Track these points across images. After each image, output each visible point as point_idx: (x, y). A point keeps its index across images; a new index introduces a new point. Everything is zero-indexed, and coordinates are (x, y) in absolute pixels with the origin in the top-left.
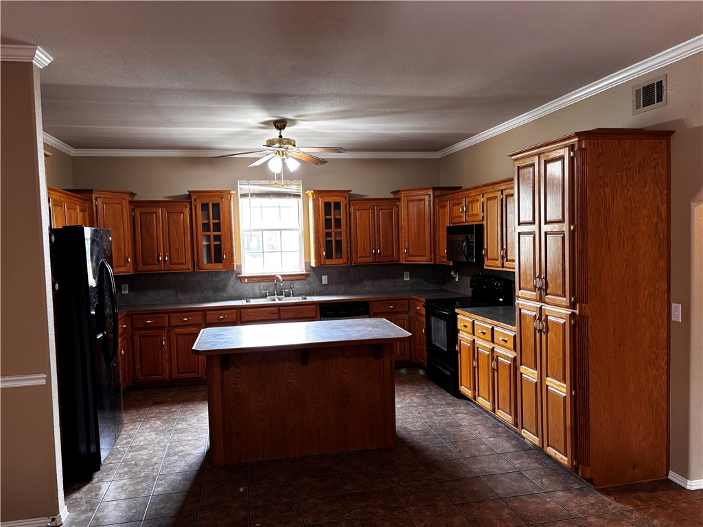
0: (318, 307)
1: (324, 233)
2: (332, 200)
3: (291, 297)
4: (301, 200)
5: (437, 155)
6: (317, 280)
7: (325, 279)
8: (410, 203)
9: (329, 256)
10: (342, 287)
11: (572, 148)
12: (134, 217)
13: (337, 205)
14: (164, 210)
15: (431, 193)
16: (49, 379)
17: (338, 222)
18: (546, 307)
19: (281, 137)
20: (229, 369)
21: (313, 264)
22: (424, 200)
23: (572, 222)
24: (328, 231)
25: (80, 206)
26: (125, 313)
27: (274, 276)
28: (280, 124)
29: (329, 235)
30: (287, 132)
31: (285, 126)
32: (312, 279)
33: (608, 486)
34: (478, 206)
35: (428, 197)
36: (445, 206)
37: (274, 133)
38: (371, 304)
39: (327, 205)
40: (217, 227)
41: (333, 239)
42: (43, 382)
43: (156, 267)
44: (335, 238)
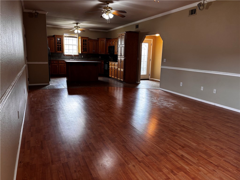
4: (77, 39)
5: (107, 31)
7: (82, 57)
8: (101, 41)
9: (84, 51)
11: (125, 34)
13: (86, 40)
14: (49, 39)
15: (105, 39)
17: (86, 45)
18: (121, 58)
19: (77, 26)
21: (80, 53)
22: (104, 40)
32: (80, 56)
34: (114, 42)
35: (105, 40)
36: (108, 42)
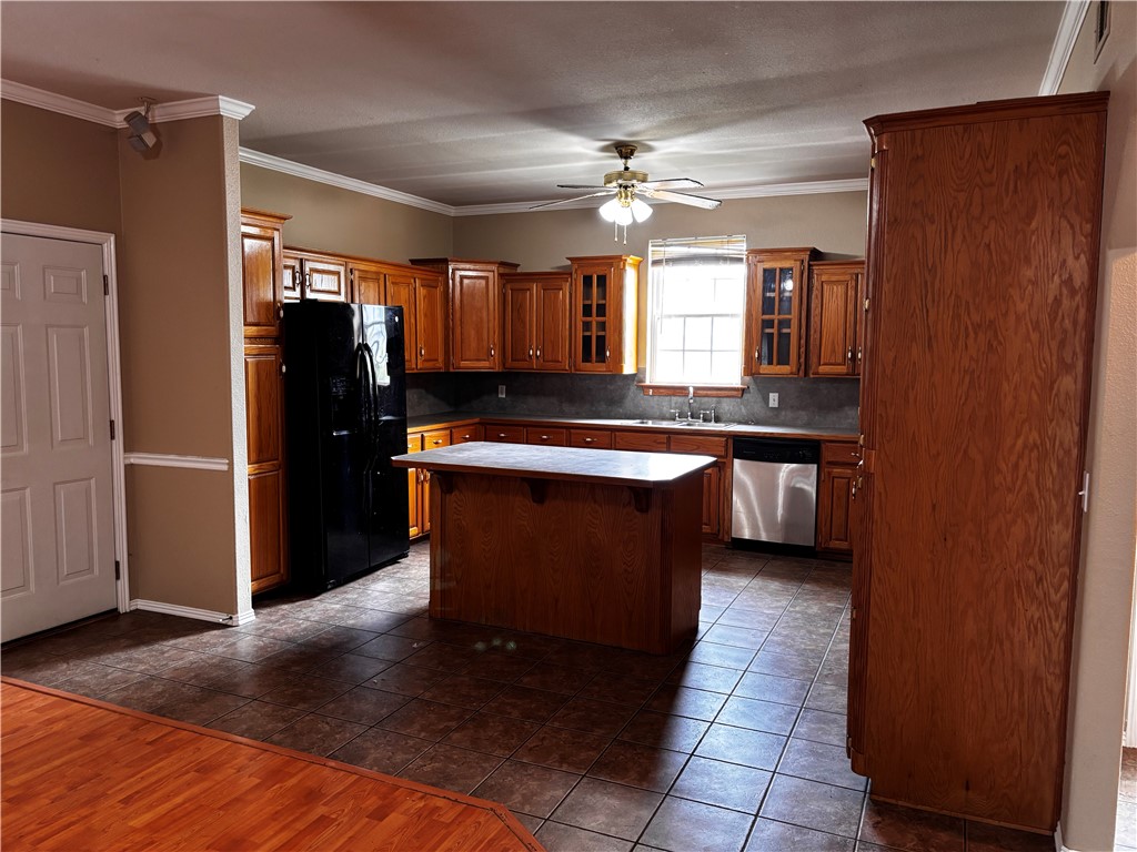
0: (731, 441)
1: (760, 321)
2: (779, 264)
3: (713, 423)
6: (760, 399)
7: (774, 400)
9: (767, 359)
10: (803, 415)
12: (504, 295)
14: (540, 285)
16: (231, 465)
19: (626, 169)
20: (451, 493)
23: (868, 294)
24: (767, 317)
25: (422, 279)
26: (477, 420)
27: (683, 388)
28: (624, 150)
29: (767, 323)
31: (632, 153)
32: (753, 397)
38: (823, 446)
39: (770, 273)
40: (602, 310)
41: (774, 331)
42: (225, 468)
43: (525, 364)
44: (779, 330)
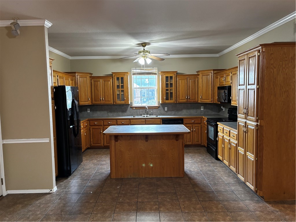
0: (161, 120)
1: (165, 90)
2: (169, 75)
3: (152, 116)
4: (157, 76)
5: (217, 55)
6: (162, 109)
7: (166, 109)
8: (203, 77)
9: (167, 99)
10: (173, 112)
11: (259, 51)
12: (91, 83)
13: (171, 77)
14: (103, 80)
15: (212, 72)
16: (50, 140)
17: (171, 84)
18: (248, 122)
19: (144, 50)
20: (117, 141)
21: (161, 103)
22: (209, 75)
23: (258, 84)
24: (167, 88)
25: (71, 78)
26: (87, 119)
27: (145, 107)
28: (144, 45)
29: (167, 90)
30: (146, 48)
31: (146, 45)
32: (161, 108)
33: (271, 200)
34: (229, 78)
35: (211, 74)
36: (218, 78)
37: (142, 48)
38: (184, 119)
39: (167, 77)
40: (122, 87)
41: (169, 92)
42: (48, 141)
43: (99, 102)
44: (170, 91)
